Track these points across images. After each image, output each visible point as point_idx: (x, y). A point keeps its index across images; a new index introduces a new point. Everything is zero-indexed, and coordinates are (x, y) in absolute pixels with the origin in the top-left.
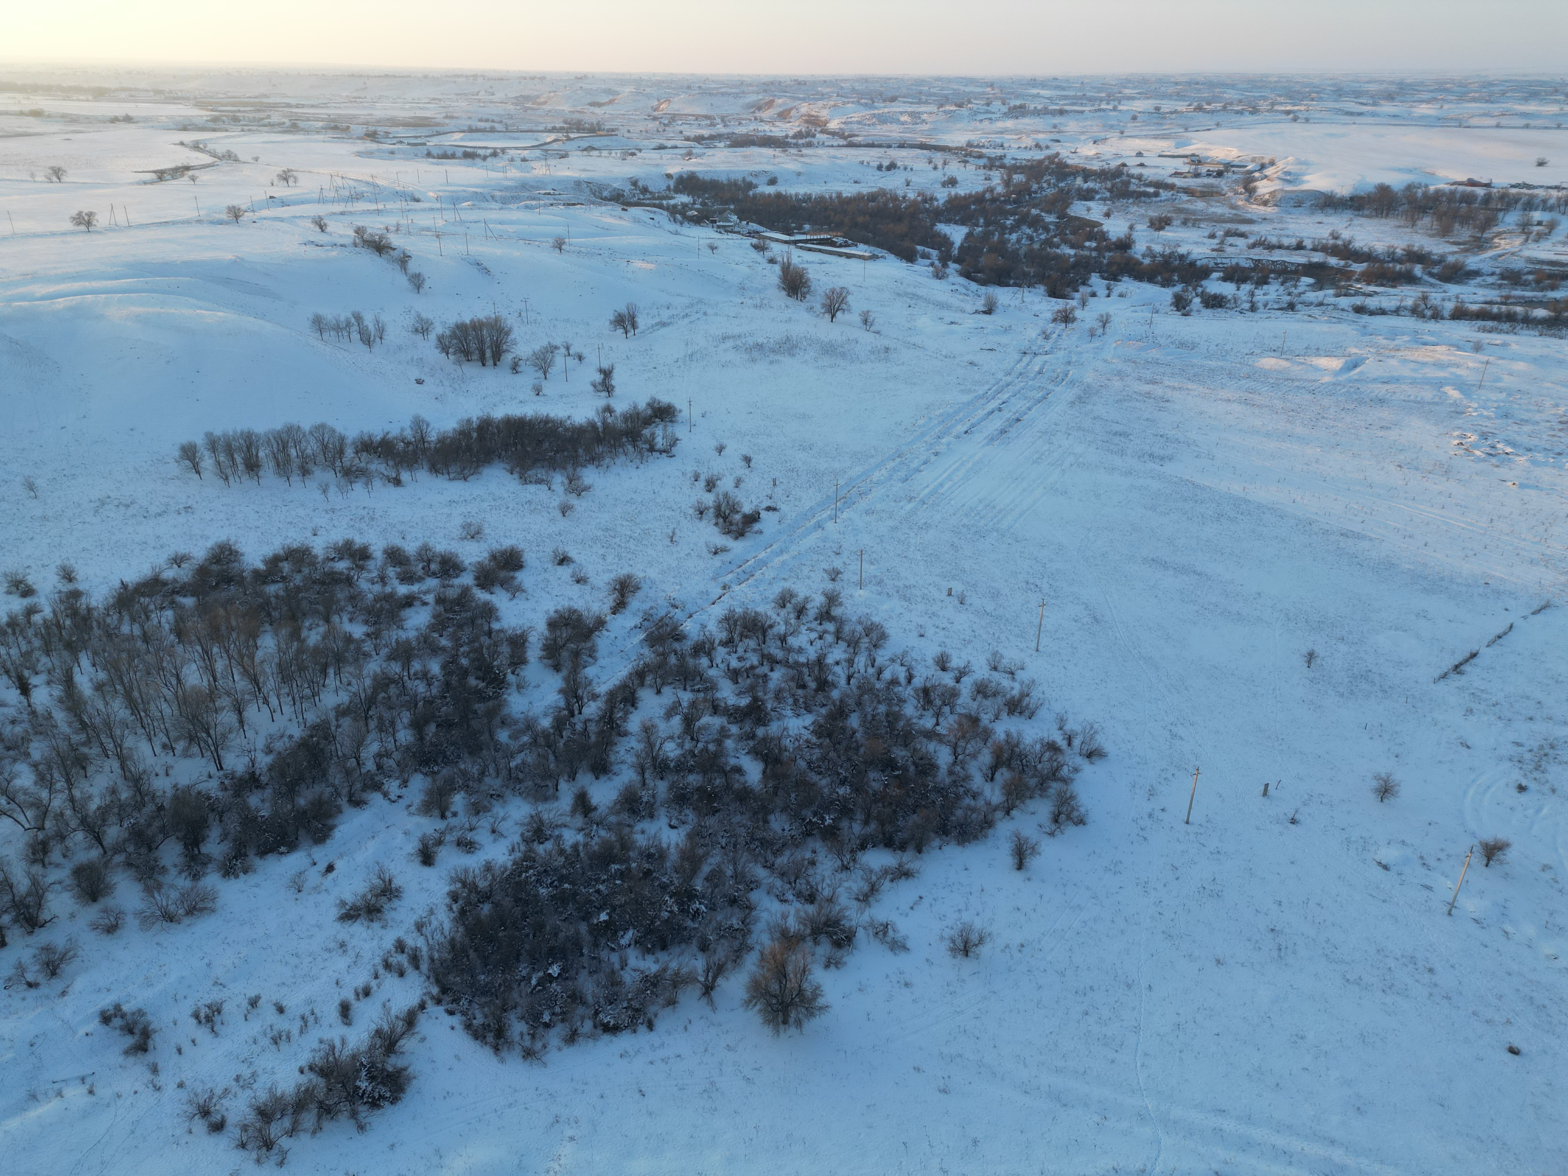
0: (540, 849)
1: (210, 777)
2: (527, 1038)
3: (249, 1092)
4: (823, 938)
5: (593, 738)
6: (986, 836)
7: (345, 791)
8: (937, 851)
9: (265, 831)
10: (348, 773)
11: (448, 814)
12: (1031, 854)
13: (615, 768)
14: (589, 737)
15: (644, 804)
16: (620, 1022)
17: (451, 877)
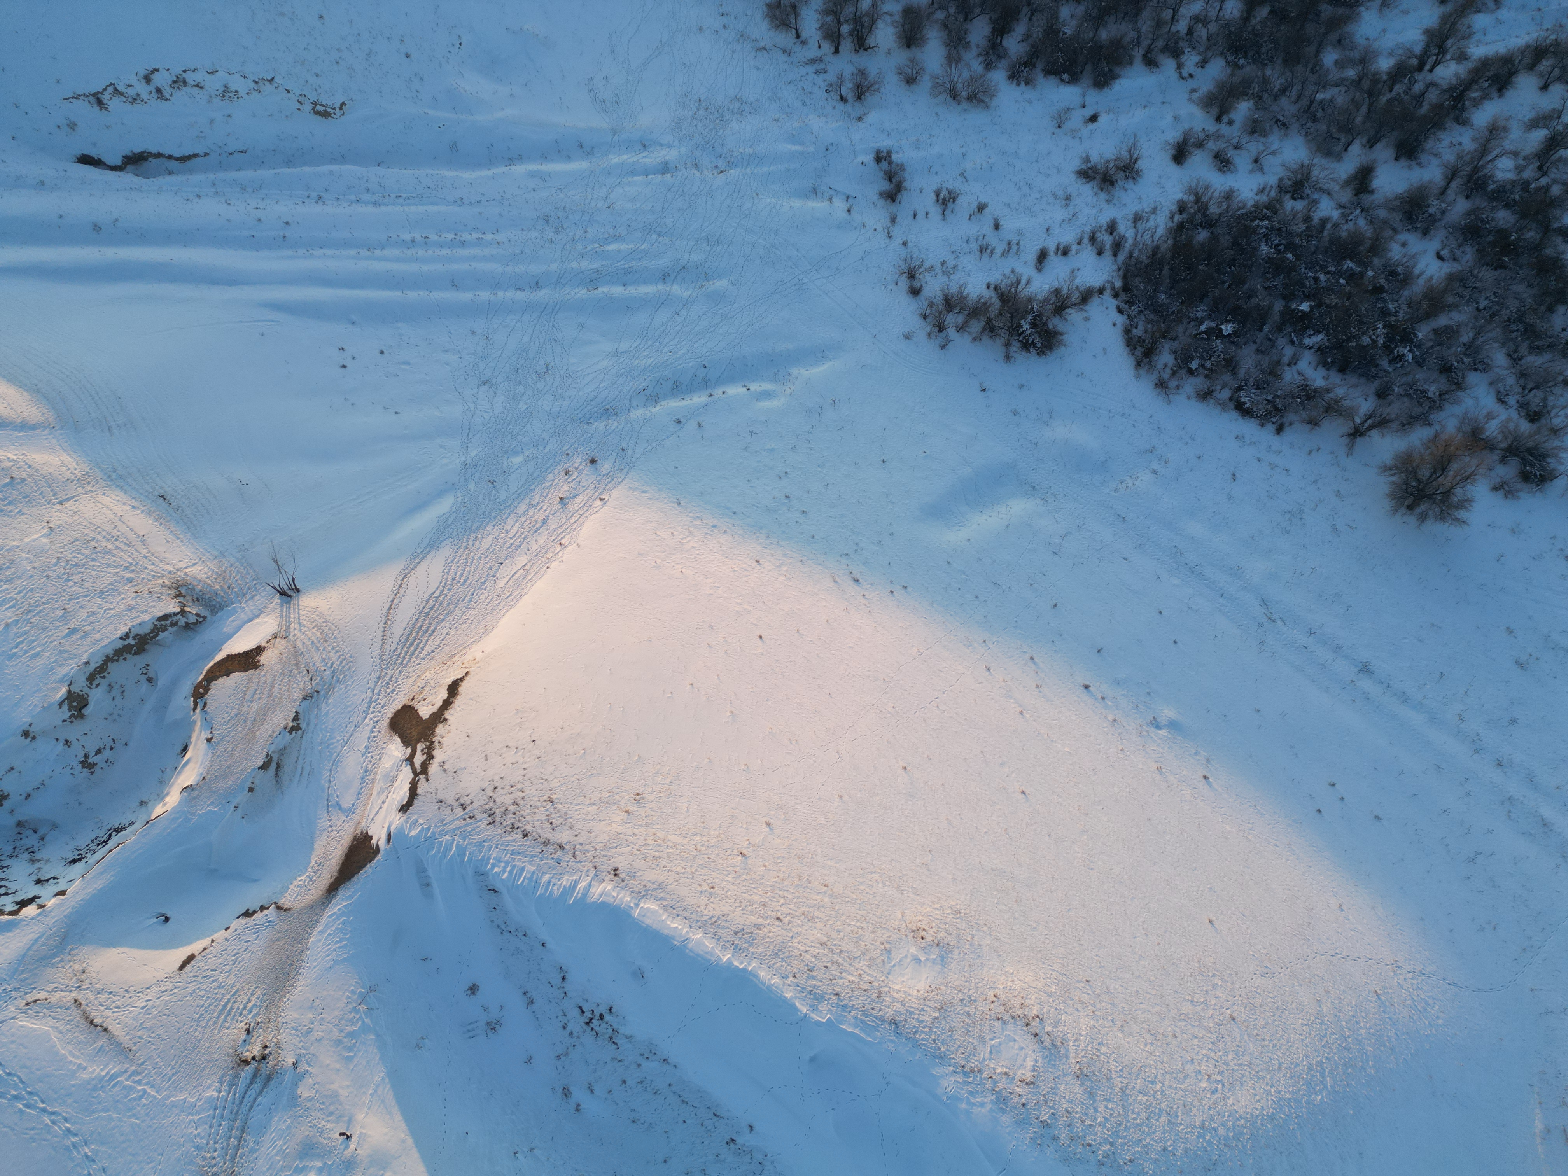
0: (1290, 205)
2: (1168, 371)
4: (1515, 461)
5: (1425, 109)
7: (1145, 43)
9: (1060, 49)
10: (1159, 24)
11: (1225, 119)
13: (1424, 158)
14: (1421, 106)
15: (1427, 215)
16: (1255, 409)
17: (1191, 187)
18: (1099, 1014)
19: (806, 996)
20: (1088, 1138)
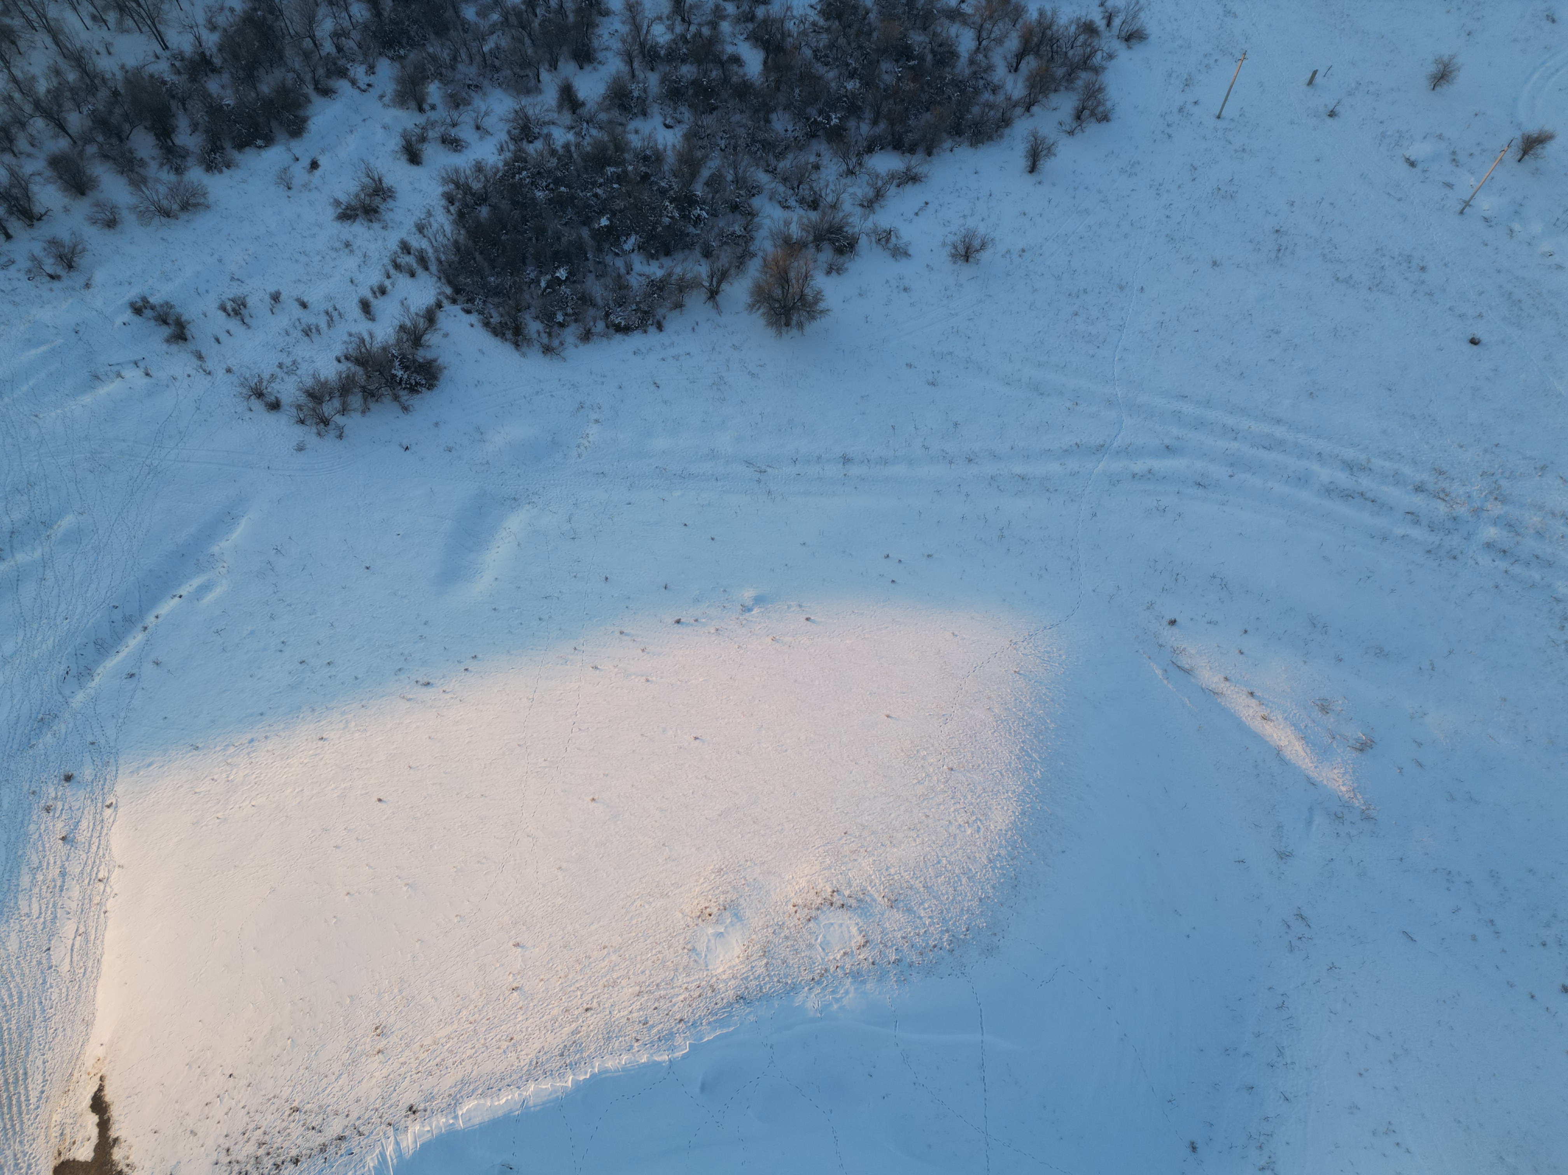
0: (533, 149)
1: (157, 57)
2: (544, 336)
3: (293, 378)
4: (826, 245)
5: (571, 18)
6: (1001, 136)
7: (308, 77)
8: (948, 153)
9: (235, 122)
10: (307, 56)
11: (426, 107)
12: (1046, 155)
13: (600, 56)
14: (567, 16)
15: (635, 99)
16: (631, 323)
17: (443, 177)
18: (870, 849)
19: (659, 1046)
20: (931, 942)
